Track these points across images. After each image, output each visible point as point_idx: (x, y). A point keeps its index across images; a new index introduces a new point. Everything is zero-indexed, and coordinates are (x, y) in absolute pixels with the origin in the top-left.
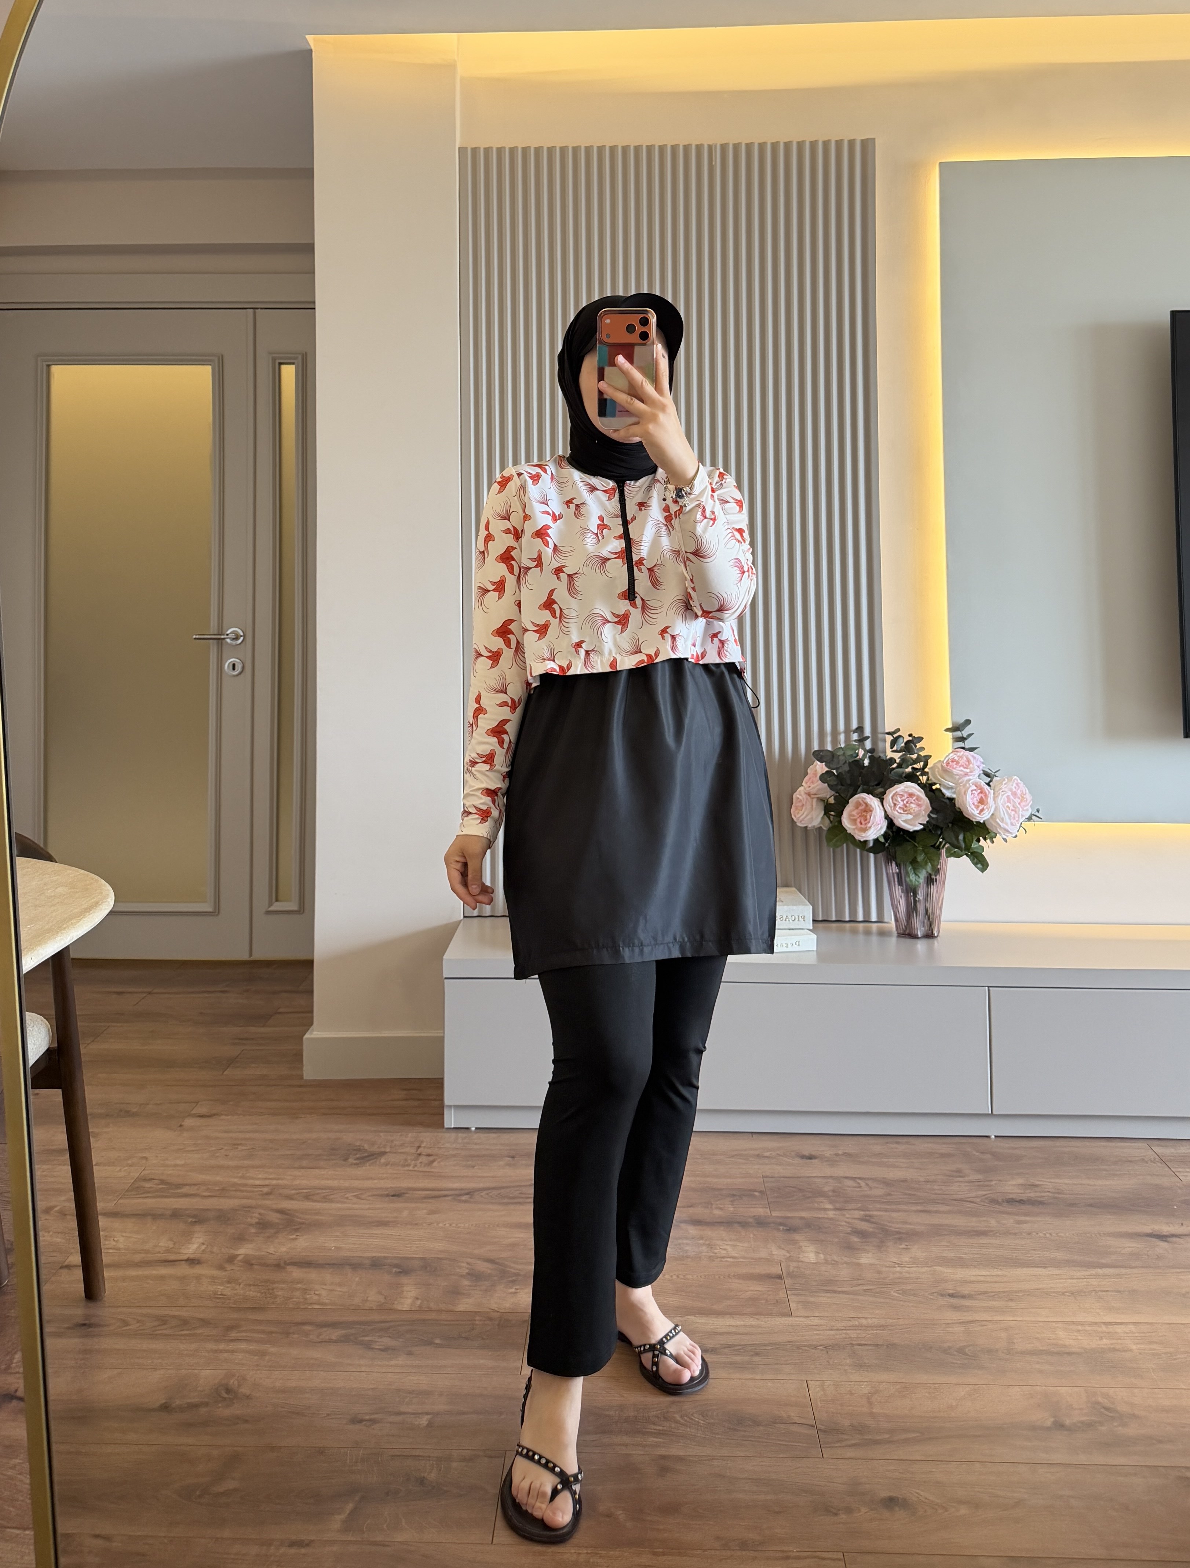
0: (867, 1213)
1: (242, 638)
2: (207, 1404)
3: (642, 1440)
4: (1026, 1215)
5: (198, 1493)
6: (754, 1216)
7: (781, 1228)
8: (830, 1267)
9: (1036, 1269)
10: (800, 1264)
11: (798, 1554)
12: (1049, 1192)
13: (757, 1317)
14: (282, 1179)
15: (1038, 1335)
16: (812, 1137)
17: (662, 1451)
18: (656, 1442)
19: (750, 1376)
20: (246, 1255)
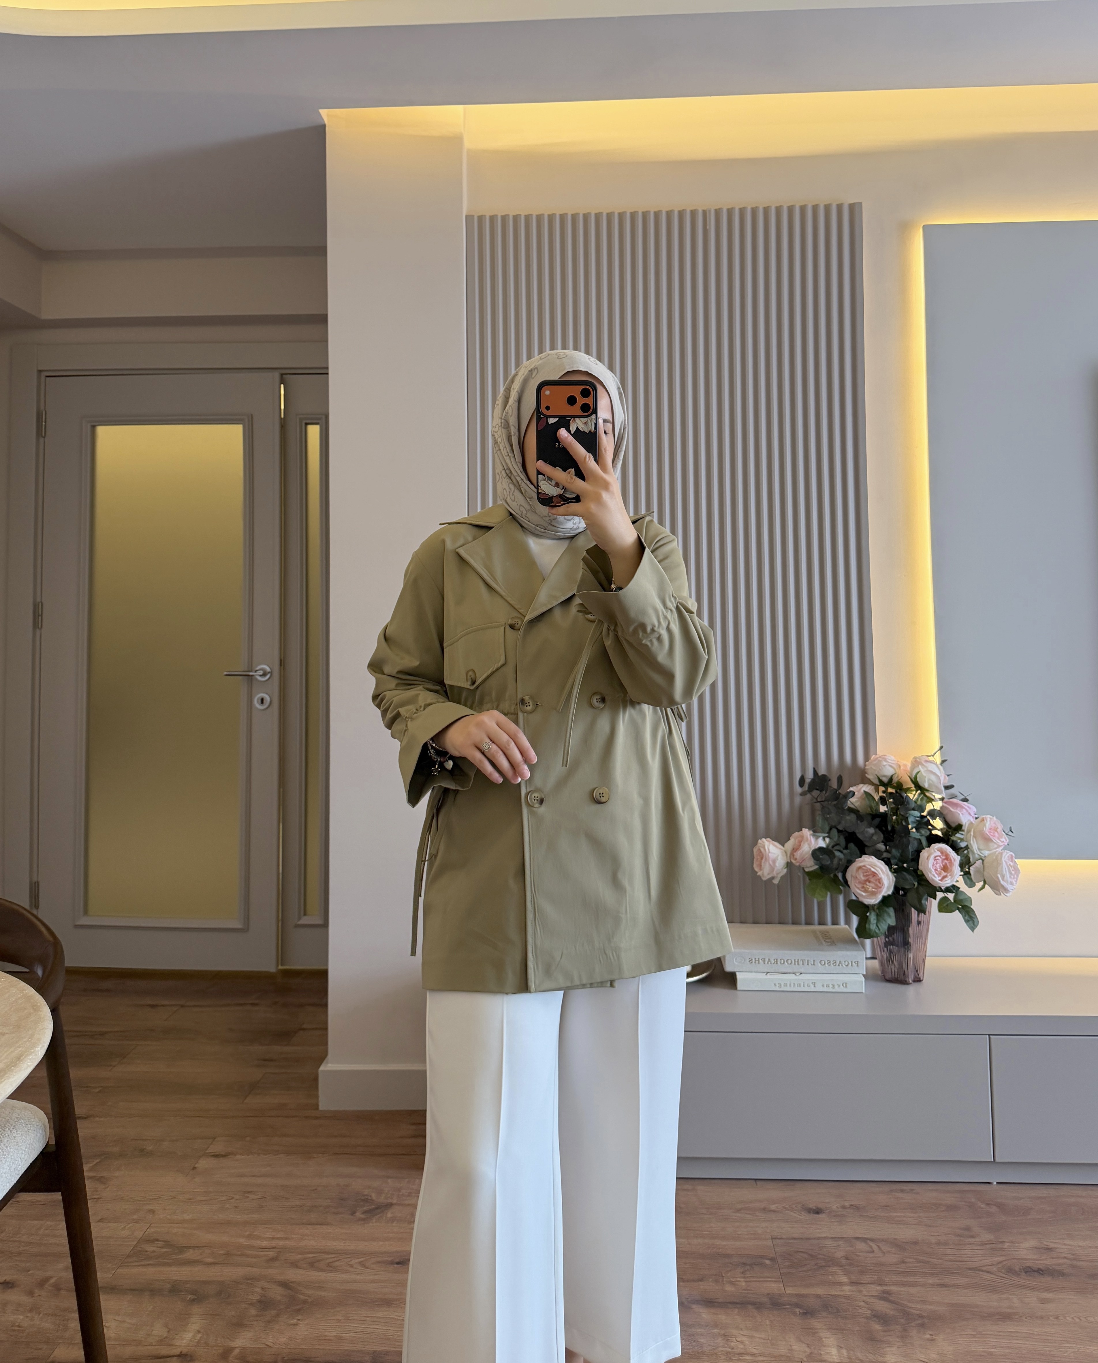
0: (885, 1288)
1: (268, 676)
4: (1047, 1289)
6: (769, 1294)
7: (797, 1310)
12: (1066, 1258)
14: (290, 1240)
20: (243, 1349)
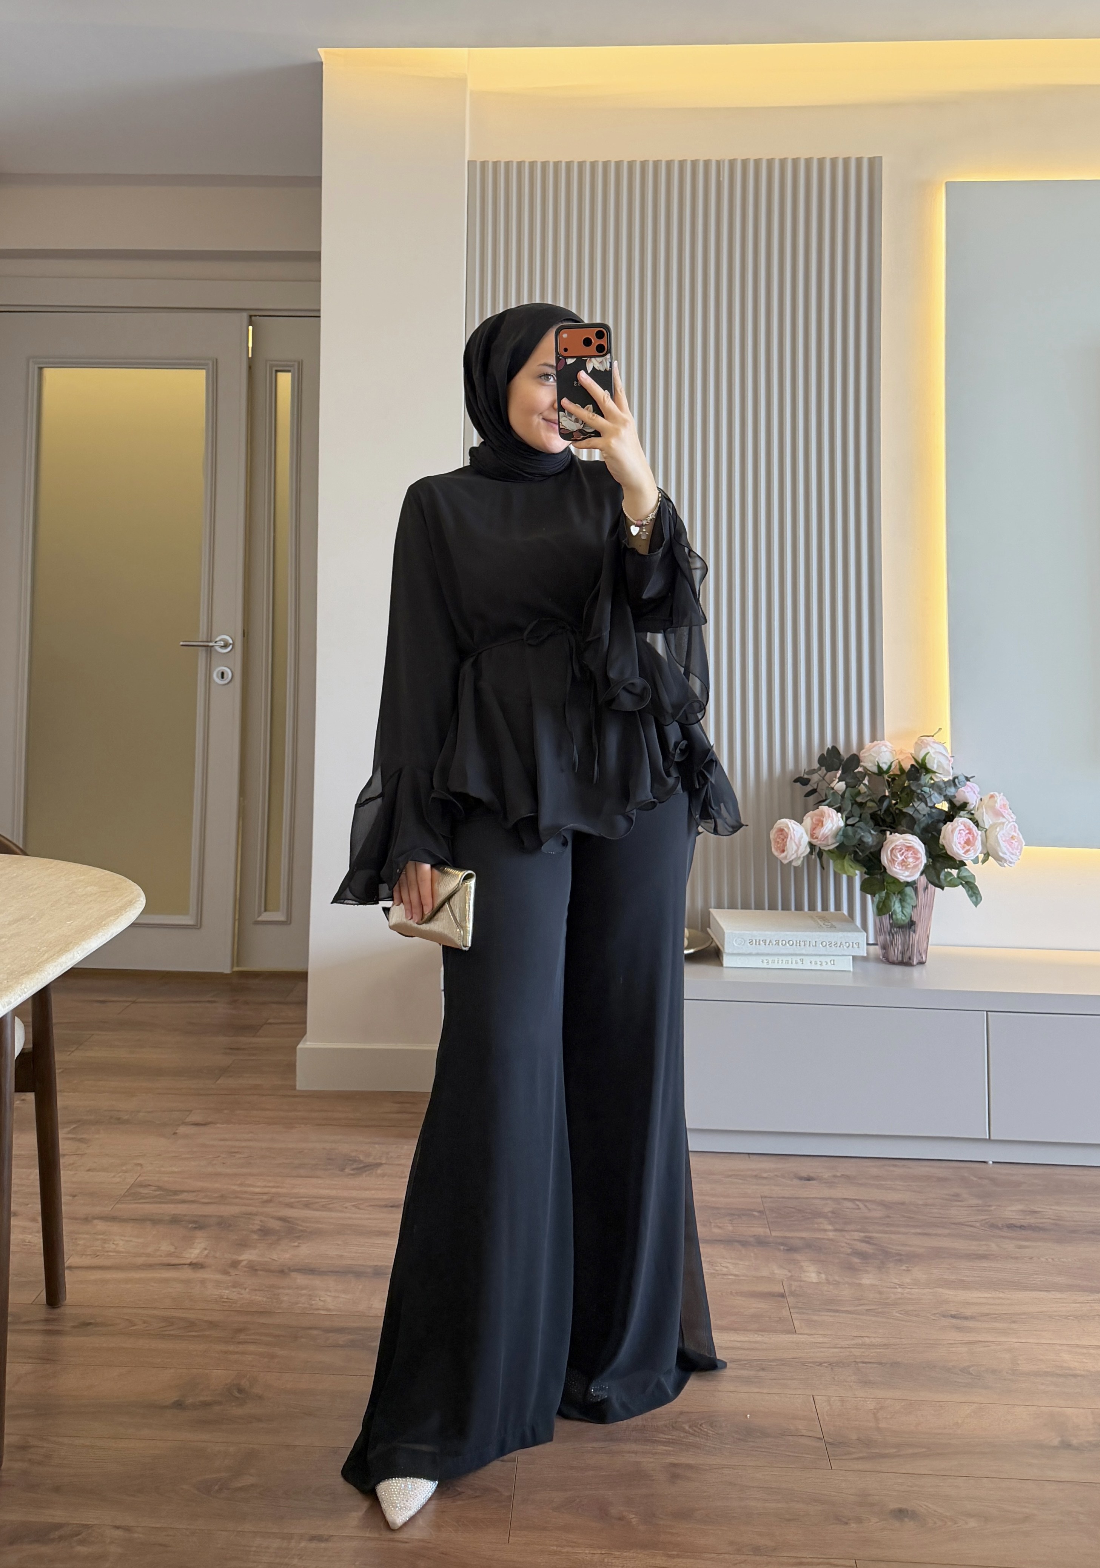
0: (867, 1234)
1: (230, 648)
2: (220, 1403)
3: (652, 1448)
4: (1026, 1240)
5: (217, 1487)
6: (755, 1236)
7: (782, 1248)
8: (831, 1287)
9: (1039, 1293)
10: (802, 1283)
11: (811, 1560)
12: (1049, 1218)
13: (761, 1333)
14: (282, 1188)
15: (1042, 1357)
16: (809, 1158)
17: (672, 1459)
18: (666, 1451)
19: (757, 1390)
20: (250, 1261)
